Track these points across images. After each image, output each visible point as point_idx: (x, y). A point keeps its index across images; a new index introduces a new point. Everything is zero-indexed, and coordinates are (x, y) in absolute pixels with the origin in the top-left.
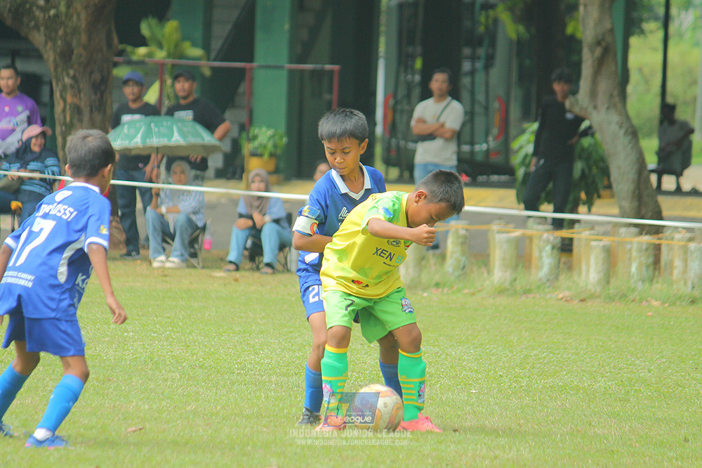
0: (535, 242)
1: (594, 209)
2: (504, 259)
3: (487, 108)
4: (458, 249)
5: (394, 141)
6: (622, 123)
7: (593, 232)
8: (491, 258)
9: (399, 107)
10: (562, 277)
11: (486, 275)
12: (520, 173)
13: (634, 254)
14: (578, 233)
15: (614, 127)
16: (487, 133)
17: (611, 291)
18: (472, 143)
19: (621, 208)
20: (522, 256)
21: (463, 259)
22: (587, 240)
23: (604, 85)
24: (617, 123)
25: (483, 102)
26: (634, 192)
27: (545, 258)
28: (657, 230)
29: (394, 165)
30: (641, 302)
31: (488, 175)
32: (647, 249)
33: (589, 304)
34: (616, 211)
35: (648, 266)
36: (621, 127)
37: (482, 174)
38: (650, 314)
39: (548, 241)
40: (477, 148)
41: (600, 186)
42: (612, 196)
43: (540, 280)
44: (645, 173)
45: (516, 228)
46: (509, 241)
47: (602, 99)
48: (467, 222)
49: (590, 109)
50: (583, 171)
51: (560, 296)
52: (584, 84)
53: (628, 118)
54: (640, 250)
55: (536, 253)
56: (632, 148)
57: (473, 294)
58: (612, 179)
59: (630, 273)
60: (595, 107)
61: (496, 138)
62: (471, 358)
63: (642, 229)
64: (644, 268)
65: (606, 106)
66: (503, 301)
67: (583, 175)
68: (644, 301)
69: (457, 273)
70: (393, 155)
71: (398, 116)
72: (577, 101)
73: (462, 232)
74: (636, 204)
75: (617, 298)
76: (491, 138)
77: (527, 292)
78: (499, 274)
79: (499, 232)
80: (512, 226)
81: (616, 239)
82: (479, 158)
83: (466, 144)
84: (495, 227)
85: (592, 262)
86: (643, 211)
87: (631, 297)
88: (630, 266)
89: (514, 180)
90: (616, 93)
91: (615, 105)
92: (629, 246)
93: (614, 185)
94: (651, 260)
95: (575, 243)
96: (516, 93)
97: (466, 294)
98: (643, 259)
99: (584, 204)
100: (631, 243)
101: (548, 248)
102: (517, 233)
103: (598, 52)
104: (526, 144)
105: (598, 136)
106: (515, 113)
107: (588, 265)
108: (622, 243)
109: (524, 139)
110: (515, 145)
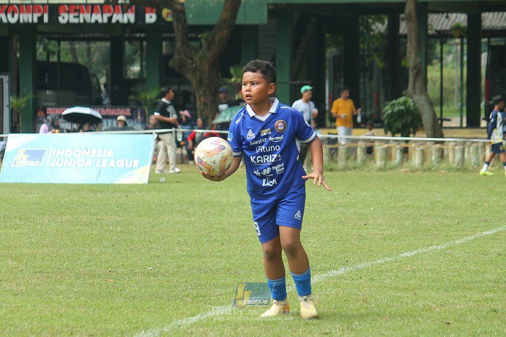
0: (393, 149)
1: (416, 135)
2: (381, 156)
3: (371, 96)
4: (362, 153)
6: (427, 99)
7: (416, 144)
10: (405, 163)
11: (373, 163)
12: (386, 122)
13: (433, 152)
14: (410, 145)
15: (423, 101)
16: (371, 106)
17: (425, 167)
18: (365, 111)
19: (427, 134)
20: (388, 154)
21: (364, 157)
22: (414, 147)
23: (418, 85)
25: (369, 94)
26: (432, 127)
27: (397, 156)
28: (442, 143)
32: (438, 150)
33: (415, 173)
34: (425, 135)
35: (439, 157)
36: (426, 101)
38: (441, 176)
39: (398, 149)
40: (367, 113)
42: (423, 130)
43: (396, 164)
45: (384, 144)
46: (383, 149)
47: (417, 90)
48: (365, 142)
49: (413, 95)
50: (411, 120)
51: (404, 170)
52: (410, 85)
53: (428, 97)
54: (435, 150)
55: (393, 153)
56: (431, 110)
57: (369, 171)
58: (423, 123)
59: (432, 160)
60: (415, 94)
61: (375, 109)
63: (436, 142)
64: (437, 158)
65: (419, 93)
66: (381, 173)
67: (412, 122)
68: (438, 171)
69: (362, 163)
72: (408, 91)
73: (363, 146)
74: (433, 131)
75: (427, 170)
76: (373, 109)
77: (391, 169)
78: (379, 162)
79: (379, 145)
81: (426, 146)
84: (376, 144)
85: (417, 156)
86: (436, 135)
87: (433, 169)
88: (432, 157)
89: (384, 125)
90: (423, 87)
91: (423, 93)
92: (431, 149)
94: (440, 154)
95: (409, 149)
96: (382, 90)
97: (366, 171)
98: (437, 154)
99: (412, 133)
100: (432, 147)
101: (399, 151)
102: (386, 146)
103: (415, 71)
104: (387, 109)
105: (417, 105)
106: (382, 98)
107: (415, 158)
108: (428, 148)
109: (387, 107)
110: (384, 110)
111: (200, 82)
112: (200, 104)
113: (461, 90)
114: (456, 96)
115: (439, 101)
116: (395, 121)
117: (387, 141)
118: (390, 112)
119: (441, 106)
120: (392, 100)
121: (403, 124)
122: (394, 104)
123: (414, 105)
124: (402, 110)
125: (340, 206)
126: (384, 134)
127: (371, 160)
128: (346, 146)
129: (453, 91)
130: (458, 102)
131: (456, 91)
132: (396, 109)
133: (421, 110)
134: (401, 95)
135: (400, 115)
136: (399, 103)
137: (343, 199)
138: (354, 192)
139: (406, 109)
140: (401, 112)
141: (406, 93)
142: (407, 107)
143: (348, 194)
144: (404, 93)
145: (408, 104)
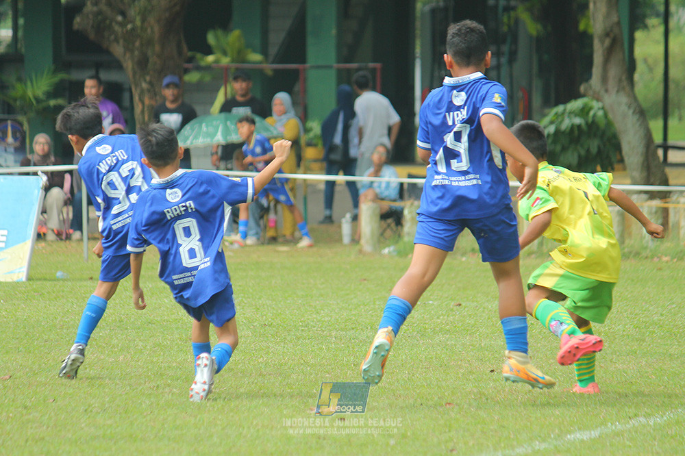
6: (631, 104)
15: (624, 108)
17: (626, 250)
19: (633, 177)
23: (614, 71)
24: (626, 104)
26: (643, 165)
30: (653, 258)
32: (657, 212)
34: (629, 181)
36: (629, 107)
41: (614, 159)
42: (624, 169)
47: (612, 83)
49: (602, 92)
50: (599, 147)
52: (596, 71)
53: (635, 98)
54: (650, 213)
56: (640, 125)
58: (624, 153)
60: (607, 91)
65: (616, 89)
67: (599, 152)
68: (656, 258)
72: (591, 87)
74: (645, 174)
75: (631, 256)
87: (644, 254)
90: (624, 78)
91: (624, 88)
93: (626, 159)
96: (537, 83)
103: (607, 42)
105: (610, 116)
106: (537, 101)
109: (546, 121)
111: (143, 63)
112: (143, 112)
116: (564, 149)
118: (553, 128)
119: (665, 118)
121: (580, 157)
122: (562, 113)
123: (606, 115)
124: (579, 126)
125: (441, 330)
132: (566, 124)
134: (577, 96)
135: (574, 137)
136: (571, 112)
137: (448, 316)
138: (473, 302)
139: (587, 123)
140: (576, 129)
141: (586, 90)
142: (590, 120)
143: (460, 305)
144: (582, 89)
145: (592, 113)
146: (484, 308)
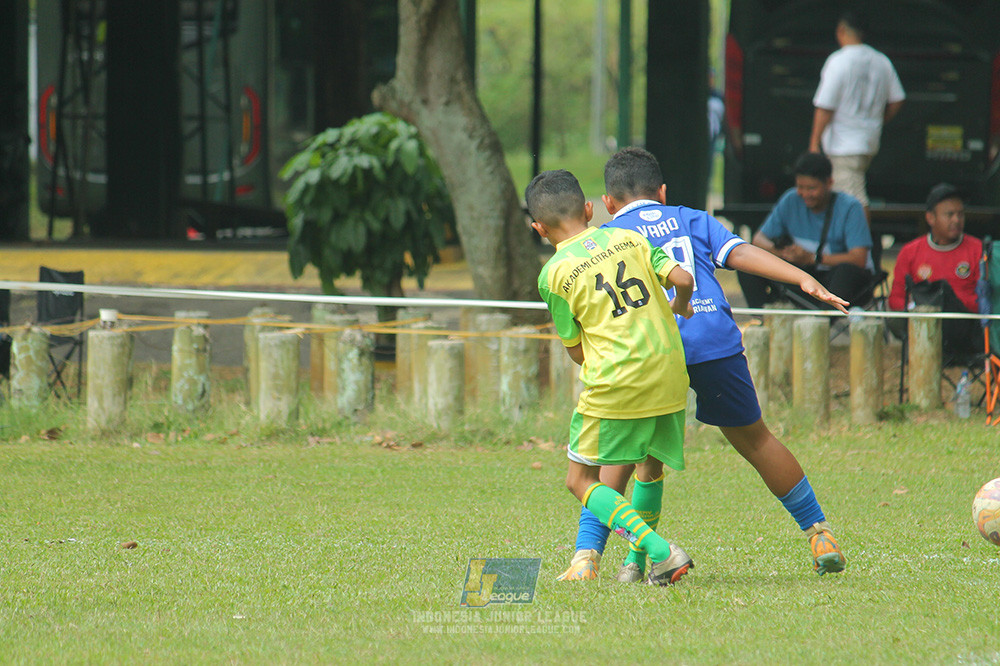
0: (329, 343)
1: (429, 283)
2: (275, 377)
3: (228, 108)
4: (192, 361)
5: (61, 172)
6: (474, 129)
7: (430, 324)
8: (252, 375)
9: (68, 109)
10: (380, 407)
11: (243, 407)
12: (297, 222)
13: (505, 359)
14: (403, 327)
15: (460, 136)
16: (230, 153)
17: (467, 427)
18: (204, 172)
19: (477, 278)
21: (202, 379)
22: (420, 336)
23: (441, 61)
24: (465, 129)
25: (222, 98)
26: (498, 251)
27: (349, 374)
28: (541, 319)
29: (63, 215)
30: (521, 444)
31: (234, 227)
32: (526, 351)
33: (428, 451)
34: (469, 287)
35: (529, 380)
36: (471, 137)
37: (224, 226)
38: (537, 464)
39: (352, 342)
40: (213, 179)
41: (438, 241)
42: (460, 257)
43: (341, 411)
44: (518, 215)
45: (291, 321)
46: (283, 344)
47: (436, 87)
48: (204, 314)
49: (417, 105)
50: (408, 214)
51: (378, 439)
52: (405, 61)
53: (484, 118)
54: (515, 352)
55: (330, 364)
56: (492, 172)
57: (223, 442)
58: (460, 229)
59: (497, 393)
60: (425, 102)
61: (245, 161)
62: (228, 556)
63: (518, 318)
64: (522, 385)
65: (443, 99)
66: (278, 450)
67: (409, 224)
68: (525, 443)
69: (190, 407)
70: (61, 196)
71: (67, 124)
72: (393, 91)
73: (200, 331)
74: (502, 271)
75: (479, 438)
76: (236, 162)
77: (320, 433)
78: (268, 404)
79: (264, 329)
80: (287, 318)
81: (471, 334)
82: (218, 197)
83: (193, 172)
84: (256, 319)
85: (432, 376)
86: (516, 283)
87: (502, 435)
88: (498, 381)
89: (287, 235)
90: (460, 76)
91: (459, 97)
92: (494, 347)
93: (464, 239)
94: (534, 369)
95: (400, 344)
96: (279, 79)
97: (209, 443)
98: (519, 368)
99: (411, 274)
100: (499, 339)
101: (353, 354)
102: (299, 329)
104: (304, 169)
105: (431, 152)
106: (278, 114)
107: (425, 383)
108: (482, 340)
109: (300, 161)
110: (286, 173)
113: (623, 87)
114: (597, 106)
115: (525, 128)
116: (338, 218)
117: (304, 311)
118: (314, 176)
119: (536, 147)
120: (320, 129)
121: (370, 233)
122: (333, 146)
123: (422, 152)
124: (368, 173)
125: (97, 603)
126: (289, 280)
127: (232, 390)
128: (119, 331)
129: (589, 81)
130: (605, 133)
131: (600, 84)
132: (342, 166)
133: (449, 172)
134: (364, 109)
135: (360, 191)
136: (353, 142)
137: (110, 571)
138: (160, 538)
139: (384, 166)
140: (360, 176)
141: (384, 98)
142: (390, 160)
143: (134, 545)
144: (376, 96)
145: (394, 145)
146: (184, 553)
